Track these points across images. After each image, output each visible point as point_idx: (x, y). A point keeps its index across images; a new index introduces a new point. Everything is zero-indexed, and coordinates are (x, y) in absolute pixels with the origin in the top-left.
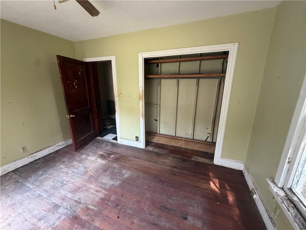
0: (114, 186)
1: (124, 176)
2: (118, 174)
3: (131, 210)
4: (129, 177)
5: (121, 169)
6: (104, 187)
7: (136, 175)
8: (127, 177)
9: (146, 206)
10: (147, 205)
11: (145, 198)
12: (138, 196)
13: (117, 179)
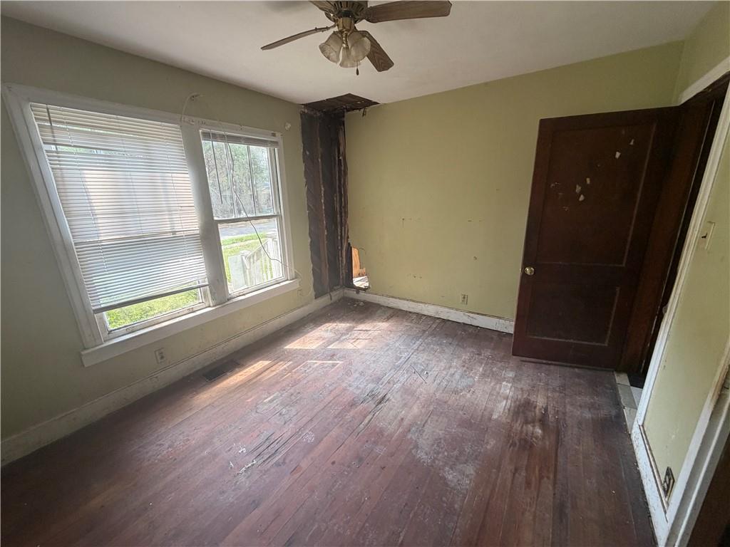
0: (413, 449)
1: (447, 468)
2: (456, 453)
3: (340, 487)
4: (447, 485)
5: (476, 458)
6: (412, 431)
7: (456, 506)
8: (444, 478)
9: (339, 528)
10: (341, 531)
11: (363, 526)
12: (375, 508)
13: (438, 453)
